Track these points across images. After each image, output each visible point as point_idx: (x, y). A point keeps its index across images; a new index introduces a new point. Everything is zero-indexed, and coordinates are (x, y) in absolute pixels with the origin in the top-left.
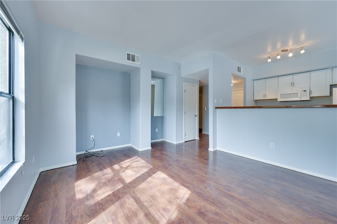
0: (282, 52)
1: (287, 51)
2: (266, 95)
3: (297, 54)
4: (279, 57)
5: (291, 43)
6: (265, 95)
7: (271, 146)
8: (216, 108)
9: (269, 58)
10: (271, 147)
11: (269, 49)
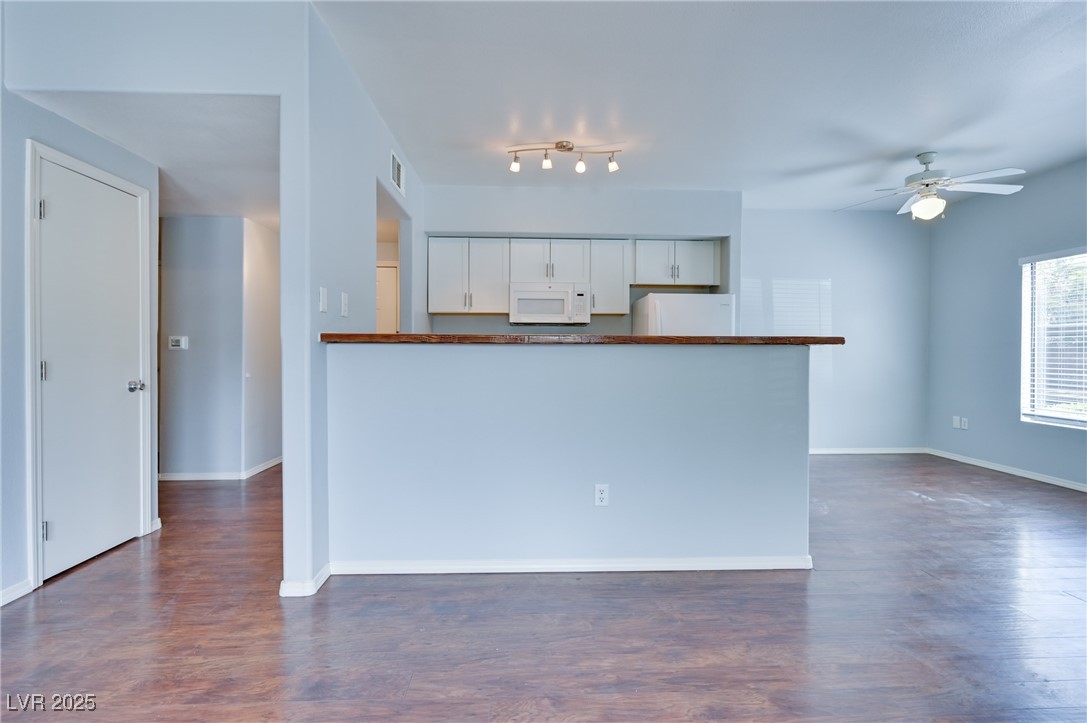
0: (557, 147)
1: (570, 149)
2: (471, 297)
3: (597, 173)
4: (547, 164)
5: (581, 127)
6: (468, 299)
7: (598, 495)
8: (328, 338)
9: (516, 159)
10: (598, 503)
11: (514, 126)
